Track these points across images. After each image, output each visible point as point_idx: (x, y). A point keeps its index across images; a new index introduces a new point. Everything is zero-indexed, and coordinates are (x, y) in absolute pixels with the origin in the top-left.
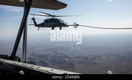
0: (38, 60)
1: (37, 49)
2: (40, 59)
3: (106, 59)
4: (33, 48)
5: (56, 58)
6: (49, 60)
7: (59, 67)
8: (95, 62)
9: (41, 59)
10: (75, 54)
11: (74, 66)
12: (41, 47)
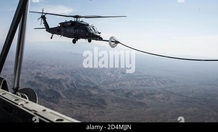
0: (45, 87)
1: (47, 68)
2: (49, 87)
3: (163, 99)
4: (39, 65)
5: (76, 87)
6: (64, 88)
7: (80, 104)
8: (142, 101)
9: (51, 86)
10: (111, 85)
11: (105, 105)
12: (53, 66)
